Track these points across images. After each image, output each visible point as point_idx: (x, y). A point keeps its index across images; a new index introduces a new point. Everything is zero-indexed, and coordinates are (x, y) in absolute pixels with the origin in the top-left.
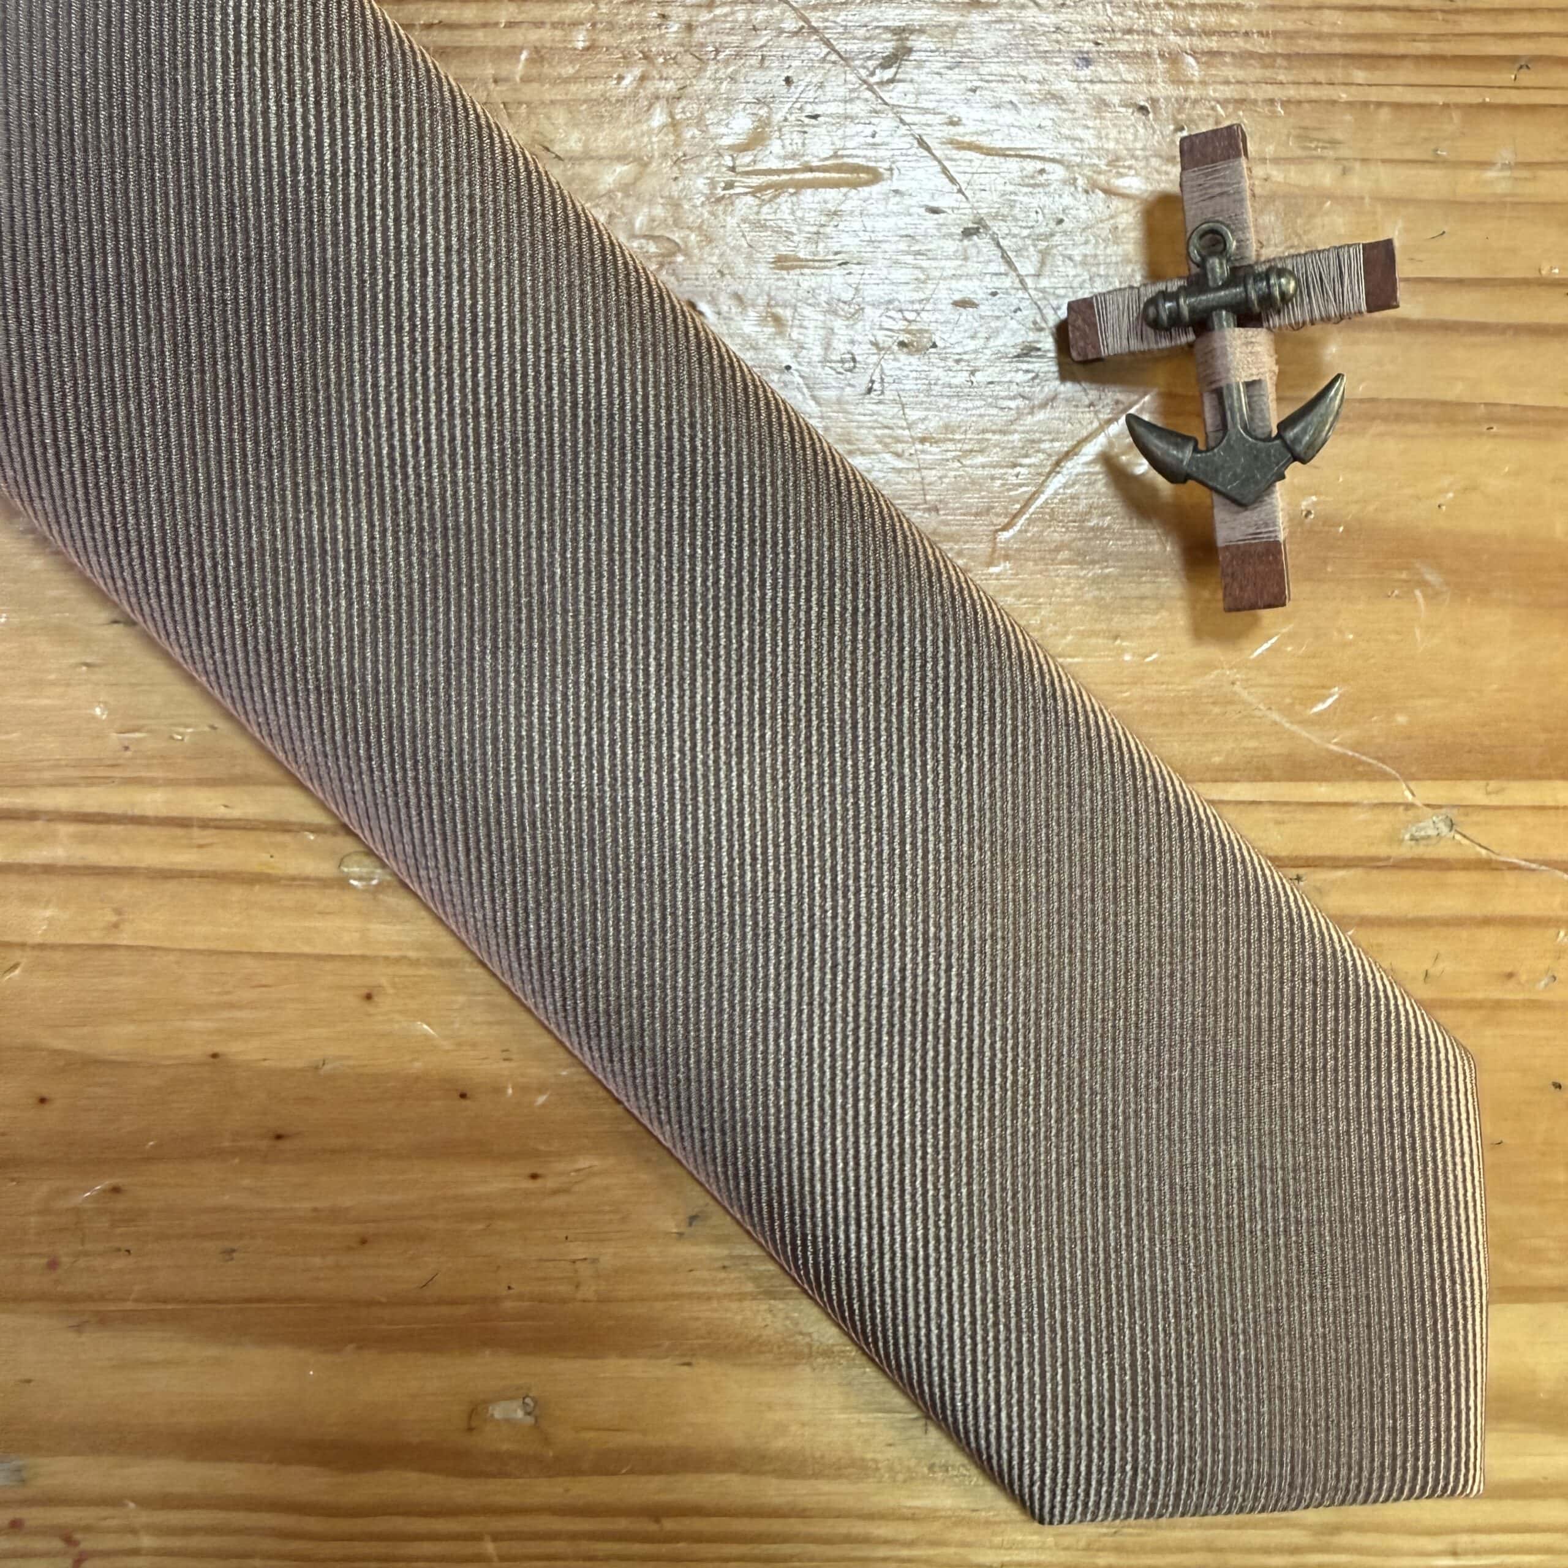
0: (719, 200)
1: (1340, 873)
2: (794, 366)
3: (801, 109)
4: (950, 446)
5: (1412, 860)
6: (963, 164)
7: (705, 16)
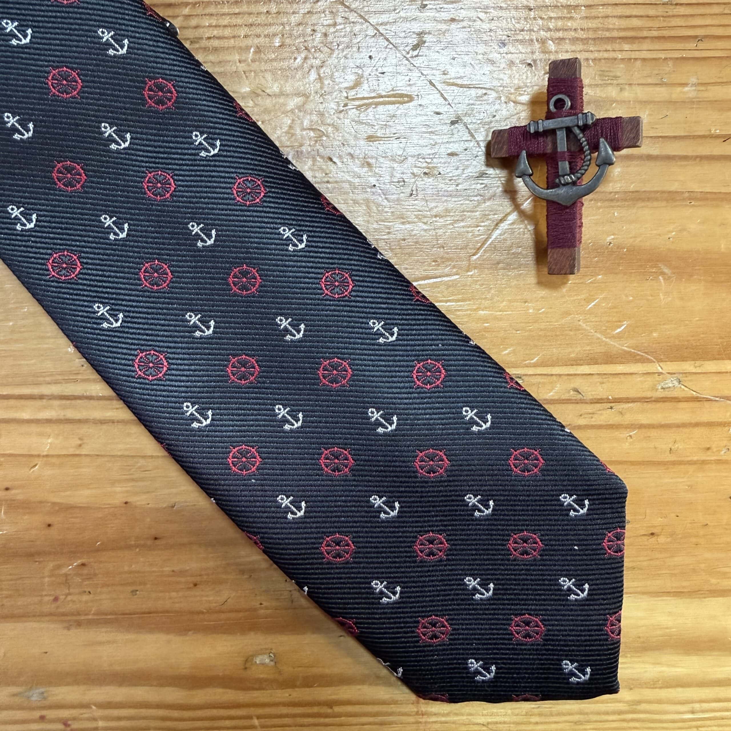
0: (341, 112)
1: (630, 405)
2: (377, 185)
3: (377, 70)
4: (449, 219)
5: (662, 398)
6: (451, 92)
7: (332, 30)
